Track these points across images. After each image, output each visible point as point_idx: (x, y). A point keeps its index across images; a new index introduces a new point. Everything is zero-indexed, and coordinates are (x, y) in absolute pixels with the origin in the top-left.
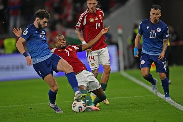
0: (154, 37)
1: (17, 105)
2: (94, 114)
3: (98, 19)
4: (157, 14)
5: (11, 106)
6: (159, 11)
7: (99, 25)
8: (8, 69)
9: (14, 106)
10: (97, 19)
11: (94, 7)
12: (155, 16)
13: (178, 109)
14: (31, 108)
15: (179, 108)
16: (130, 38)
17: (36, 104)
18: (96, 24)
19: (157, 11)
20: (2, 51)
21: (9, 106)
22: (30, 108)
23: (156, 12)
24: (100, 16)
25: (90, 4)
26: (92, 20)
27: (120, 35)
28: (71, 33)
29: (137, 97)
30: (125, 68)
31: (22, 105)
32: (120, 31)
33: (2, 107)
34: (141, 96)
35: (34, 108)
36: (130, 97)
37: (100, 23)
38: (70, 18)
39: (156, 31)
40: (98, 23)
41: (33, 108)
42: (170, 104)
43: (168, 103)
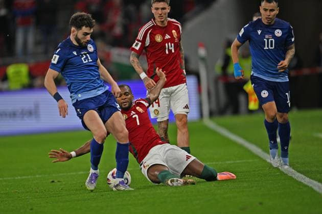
0: (272, 46)
1: (29, 177)
2: (159, 191)
3: (170, 37)
4: (272, 10)
5: (19, 178)
6: (274, 4)
7: (171, 46)
8: (13, 115)
9: (24, 177)
10: (168, 37)
11: (162, 15)
12: (268, 13)
13: (300, 182)
14: (53, 182)
15: (303, 181)
16: (219, 63)
17: (62, 174)
18: (167, 45)
19: (272, 4)
20: (4, 86)
21: (16, 178)
22: (51, 180)
23: (269, 6)
24: (174, 31)
25: (157, 9)
26: (159, 39)
27: (203, 59)
28: (119, 55)
29: (232, 162)
30: (211, 114)
31: (37, 176)
32: (202, 52)
33: (5, 179)
34: (238, 161)
35: (59, 181)
36: (220, 163)
37: (173, 44)
38: (118, 30)
39: (274, 37)
40: (170, 43)
41: (56, 181)
42: (286, 174)
43: (283, 172)
